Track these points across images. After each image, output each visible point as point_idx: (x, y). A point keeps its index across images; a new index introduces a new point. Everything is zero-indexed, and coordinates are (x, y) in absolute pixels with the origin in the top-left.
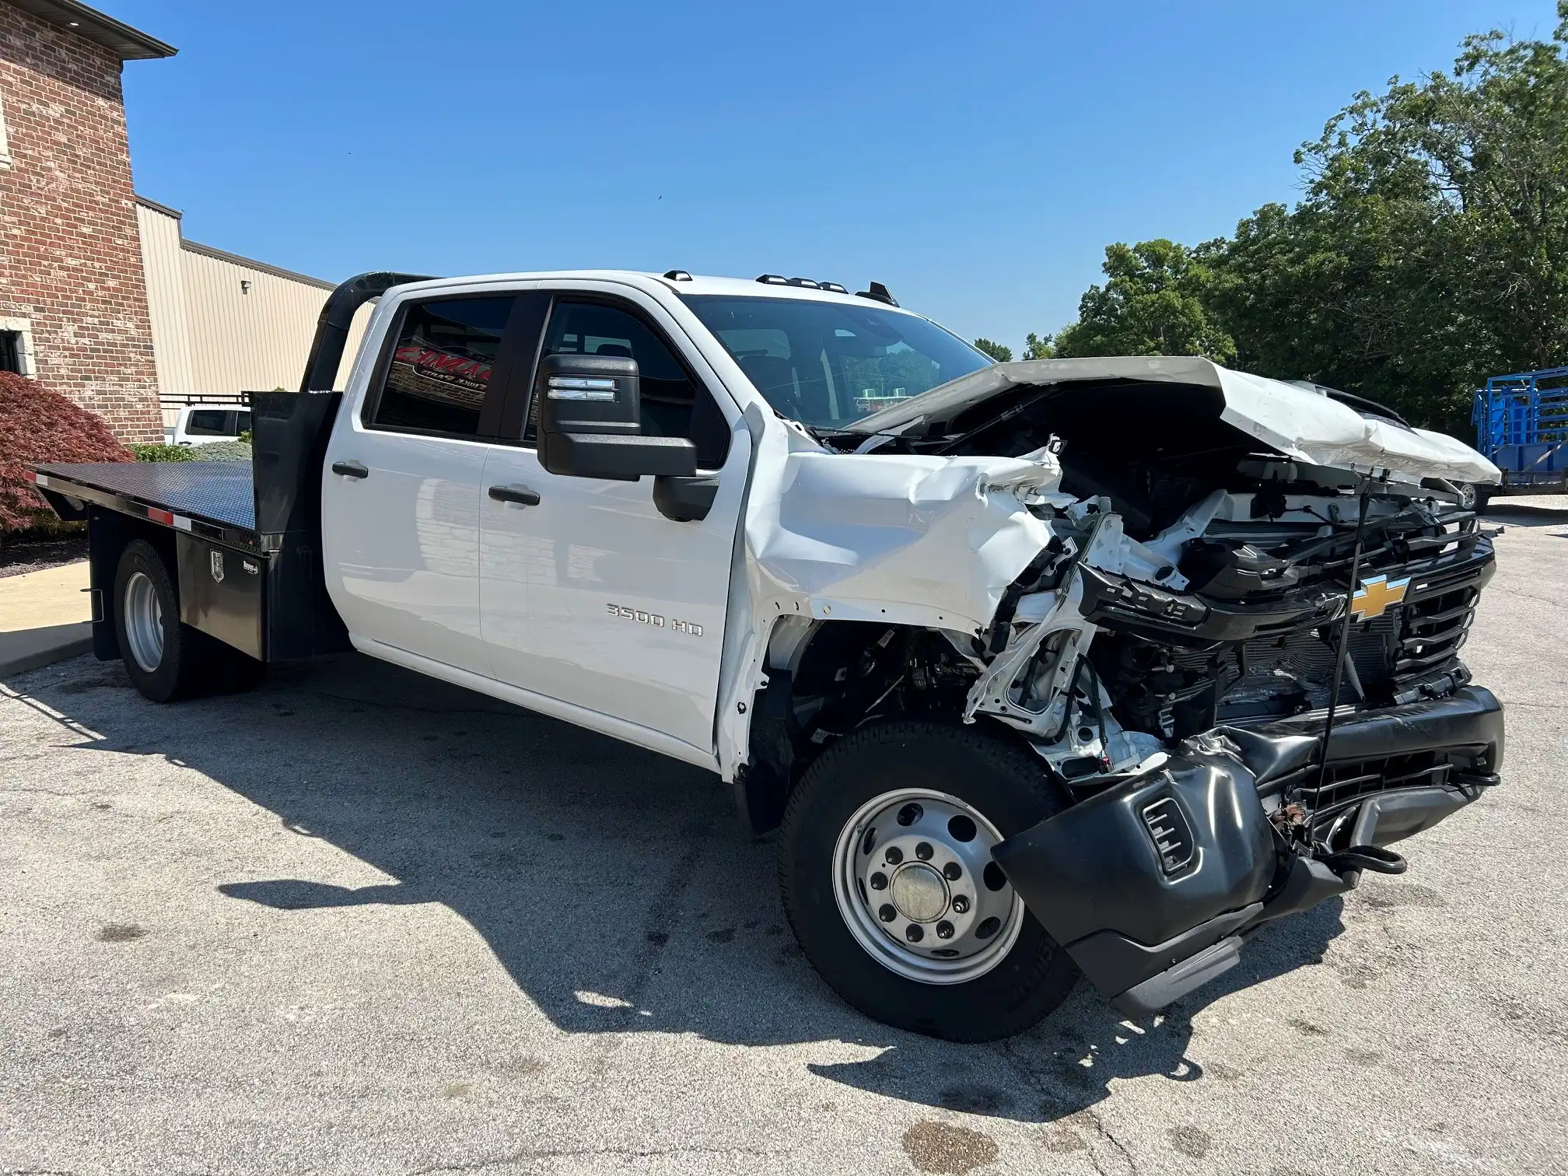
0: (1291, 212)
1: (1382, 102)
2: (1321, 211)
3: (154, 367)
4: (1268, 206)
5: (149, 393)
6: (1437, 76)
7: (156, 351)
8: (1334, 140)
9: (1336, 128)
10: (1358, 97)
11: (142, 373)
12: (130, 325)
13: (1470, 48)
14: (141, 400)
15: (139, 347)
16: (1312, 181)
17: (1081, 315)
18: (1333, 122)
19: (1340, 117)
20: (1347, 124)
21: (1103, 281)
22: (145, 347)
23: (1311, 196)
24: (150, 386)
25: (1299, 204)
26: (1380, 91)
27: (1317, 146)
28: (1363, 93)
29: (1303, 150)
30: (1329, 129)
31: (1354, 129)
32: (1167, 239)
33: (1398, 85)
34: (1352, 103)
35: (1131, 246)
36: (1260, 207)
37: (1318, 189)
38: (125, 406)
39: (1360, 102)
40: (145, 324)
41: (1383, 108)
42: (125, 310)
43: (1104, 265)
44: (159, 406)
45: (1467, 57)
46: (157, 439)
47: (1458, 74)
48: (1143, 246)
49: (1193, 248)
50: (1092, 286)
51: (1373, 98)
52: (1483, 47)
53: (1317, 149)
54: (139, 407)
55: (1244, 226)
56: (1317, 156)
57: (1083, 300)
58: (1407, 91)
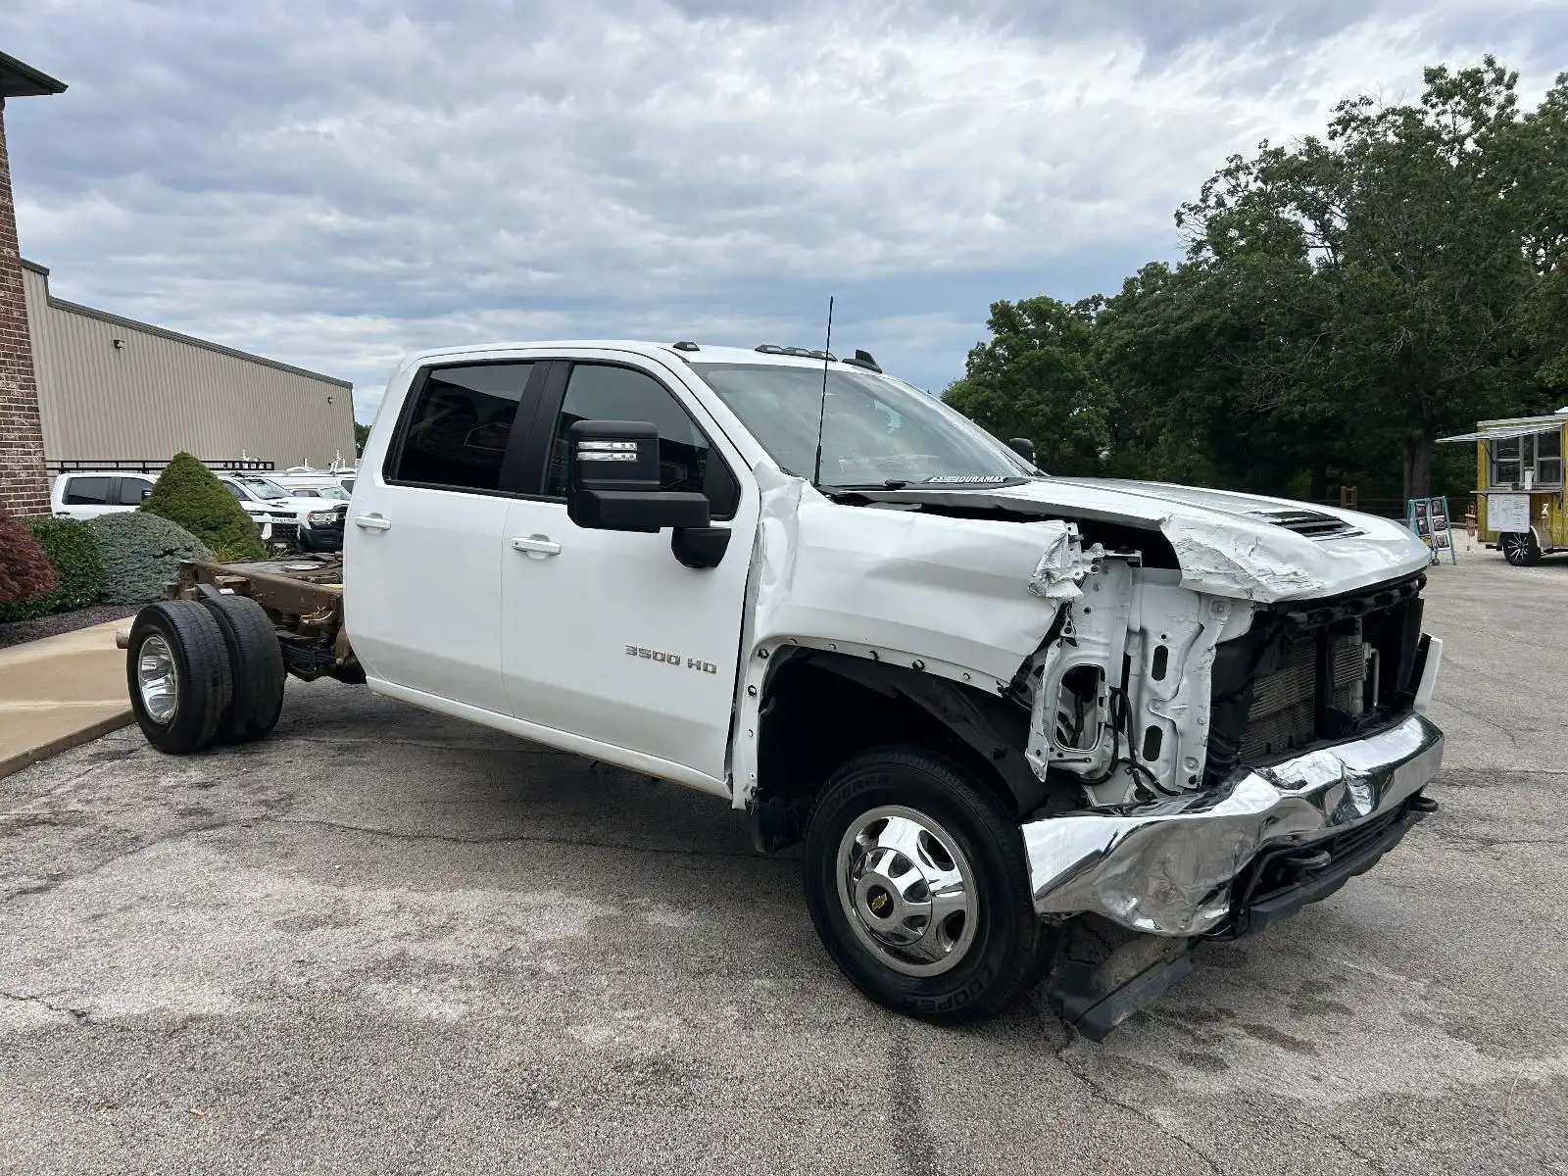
0: (1173, 270)
1: (1254, 165)
2: (1200, 269)
3: (40, 431)
4: (1151, 264)
5: (35, 460)
6: (1310, 141)
7: (42, 414)
8: (1212, 201)
9: (1212, 190)
10: (1232, 160)
11: (27, 438)
12: (13, 385)
13: (1343, 112)
14: (26, 468)
15: (23, 409)
16: (1194, 240)
17: (969, 371)
18: (1209, 184)
19: (1215, 180)
20: (1222, 186)
21: (989, 337)
22: (30, 409)
23: (1191, 255)
24: (35, 452)
25: (1179, 264)
26: (1252, 155)
27: (1196, 206)
28: (1236, 156)
29: (1182, 210)
30: (1206, 191)
31: (1229, 191)
32: (1048, 296)
33: (1268, 149)
34: (1226, 165)
35: (1014, 303)
36: (1143, 267)
37: (1198, 247)
38: (8, 475)
39: (1233, 165)
40: (30, 385)
41: (1255, 171)
42: (8, 369)
43: (989, 322)
44: (45, 475)
45: (1339, 122)
46: (43, 510)
47: (1332, 138)
48: (1026, 303)
49: (1073, 305)
50: (978, 343)
51: (1245, 161)
52: (1355, 112)
53: (1195, 209)
54: (23, 476)
55: (1130, 284)
56: (1197, 216)
57: (970, 356)
58: (1278, 153)
